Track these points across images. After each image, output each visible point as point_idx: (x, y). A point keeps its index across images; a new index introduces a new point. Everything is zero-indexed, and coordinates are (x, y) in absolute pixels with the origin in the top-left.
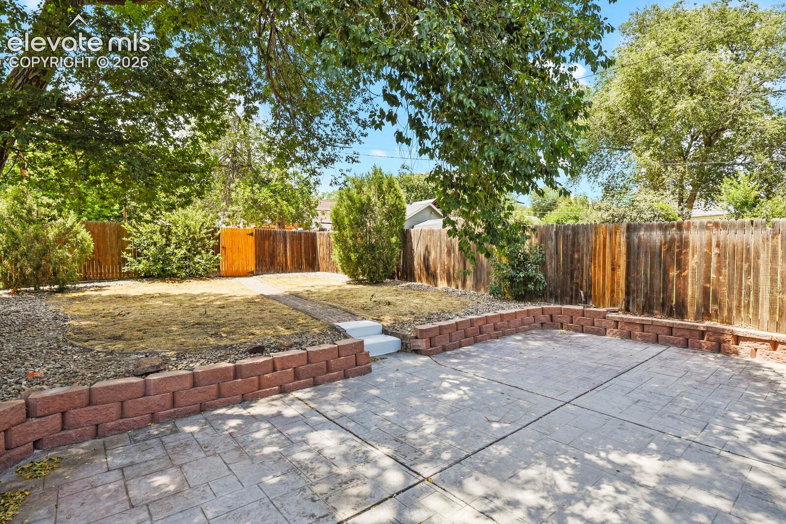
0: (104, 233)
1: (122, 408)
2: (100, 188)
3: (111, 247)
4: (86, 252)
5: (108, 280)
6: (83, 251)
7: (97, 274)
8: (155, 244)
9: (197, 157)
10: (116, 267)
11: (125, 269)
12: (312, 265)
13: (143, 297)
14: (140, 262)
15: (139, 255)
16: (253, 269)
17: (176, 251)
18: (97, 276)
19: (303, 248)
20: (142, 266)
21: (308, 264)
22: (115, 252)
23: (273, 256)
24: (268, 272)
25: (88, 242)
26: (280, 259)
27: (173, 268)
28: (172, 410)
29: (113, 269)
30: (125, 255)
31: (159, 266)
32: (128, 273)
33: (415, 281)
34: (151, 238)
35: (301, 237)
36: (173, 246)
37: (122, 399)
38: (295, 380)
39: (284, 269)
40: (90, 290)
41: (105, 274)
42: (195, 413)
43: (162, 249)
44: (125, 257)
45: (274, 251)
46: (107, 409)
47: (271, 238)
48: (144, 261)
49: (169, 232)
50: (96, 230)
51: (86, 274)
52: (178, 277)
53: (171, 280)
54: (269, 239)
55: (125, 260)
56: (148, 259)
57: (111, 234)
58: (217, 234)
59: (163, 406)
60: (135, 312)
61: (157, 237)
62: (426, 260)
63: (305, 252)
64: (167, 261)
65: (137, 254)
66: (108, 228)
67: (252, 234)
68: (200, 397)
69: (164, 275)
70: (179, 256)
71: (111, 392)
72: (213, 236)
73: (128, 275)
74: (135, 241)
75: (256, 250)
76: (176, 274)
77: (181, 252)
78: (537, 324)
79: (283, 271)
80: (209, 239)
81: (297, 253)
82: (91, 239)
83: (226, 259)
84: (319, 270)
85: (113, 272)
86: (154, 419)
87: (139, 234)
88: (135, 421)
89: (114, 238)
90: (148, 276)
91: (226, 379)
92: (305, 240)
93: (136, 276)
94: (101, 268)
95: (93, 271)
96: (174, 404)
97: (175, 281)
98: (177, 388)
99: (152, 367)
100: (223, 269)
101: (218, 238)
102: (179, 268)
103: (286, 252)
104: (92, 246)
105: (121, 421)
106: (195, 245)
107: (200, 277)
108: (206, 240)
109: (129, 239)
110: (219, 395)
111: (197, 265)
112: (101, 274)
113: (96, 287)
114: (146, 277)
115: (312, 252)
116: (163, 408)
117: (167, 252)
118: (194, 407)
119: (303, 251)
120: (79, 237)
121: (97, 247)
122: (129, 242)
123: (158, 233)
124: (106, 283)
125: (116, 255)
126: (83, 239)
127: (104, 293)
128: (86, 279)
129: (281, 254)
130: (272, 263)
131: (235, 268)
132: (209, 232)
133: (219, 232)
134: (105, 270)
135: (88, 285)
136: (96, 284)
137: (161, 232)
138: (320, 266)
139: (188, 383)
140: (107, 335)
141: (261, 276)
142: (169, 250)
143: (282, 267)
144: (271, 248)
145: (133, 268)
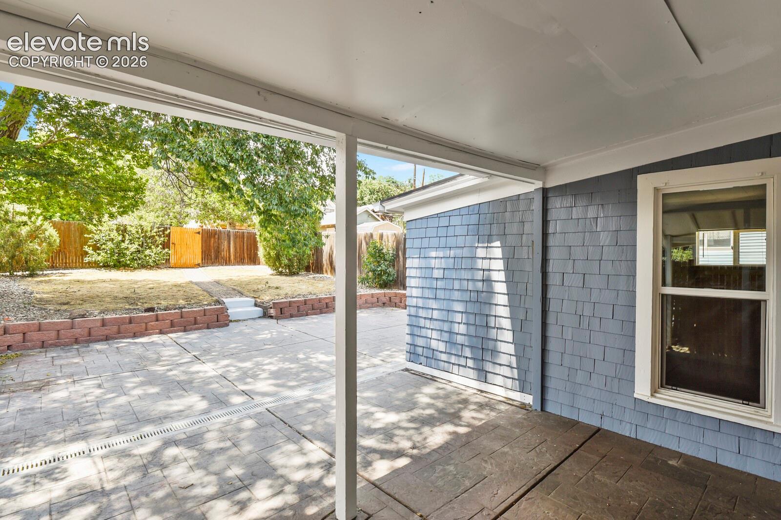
0: (69, 230)
1: (58, 334)
2: (60, 202)
3: (75, 242)
4: (53, 246)
5: (72, 268)
6: (50, 244)
7: (63, 264)
8: (112, 240)
9: (132, 180)
10: (79, 259)
11: (86, 260)
12: (253, 260)
13: (96, 281)
14: (99, 254)
15: (99, 249)
16: (200, 261)
17: (130, 246)
18: (63, 265)
19: (245, 244)
20: (100, 258)
21: (250, 258)
22: (78, 245)
23: (218, 251)
24: (213, 264)
25: (55, 238)
26: (224, 254)
27: (127, 260)
28: (88, 338)
29: (76, 260)
30: (86, 248)
31: (115, 258)
32: (89, 263)
33: (323, 274)
34: (109, 234)
35: (244, 236)
36: (127, 242)
37: (59, 329)
38: (171, 328)
39: (227, 262)
40: (56, 276)
41: (69, 264)
42: (102, 340)
43: (118, 245)
44: (87, 250)
45: (218, 247)
46: (49, 334)
47: (217, 236)
48: (102, 254)
49: (125, 230)
50: (62, 228)
51: (54, 263)
52: (131, 267)
53: (124, 269)
54: (214, 237)
55: (87, 253)
56: (106, 253)
57: (75, 231)
58: (167, 232)
59: (83, 335)
60: (84, 290)
61: (114, 234)
62: (331, 257)
63: (247, 249)
64: (121, 254)
65: (96, 248)
66: (72, 226)
67: (199, 233)
68: (106, 332)
69: (119, 265)
70: (133, 250)
71: (52, 325)
72: (164, 234)
73: (89, 264)
74: (95, 237)
75: (202, 246)
76: (129, 265)
77: (134, 247)
78: (380, 304)
79: (226, 264)
80: (160, 236)
81: (240, 248)
82: (58, 235)
83: (175, 252)
84: (259, 264)
85: (76, 262)
86: (77, 341)
87: (98, 232)
88: (65, 341)
89: (77, 234)
90: (106, 266)
91: (124, 323)
92: (247, 238)
93: (95, 265)
94: (66, 258)
95: (59, 260)
96: (90, 334)
97: (128, 270)
98: (92, 326)
99: (79, 315)
100: (172, 261)
101: (169, 236)
102: (133, 260)
103: (230, 248)
104: (58, 241)
105: (57, 341)
106: (147, 241)
107: (150, 267)
108: (157, 237)
109: (90, 236)
110: (119, 332)
111: (148, 258)
112: (66, 263)
113: (61, 273)
114: (104, 266)
115: (254, 248)
116: (83, 336)
117: (122, 247)
118: (102, 337)
119: (245, 248)
120: (47, 233)
121: (63, 242)
122: (90, 238)
123: (115, 231)
124: (70, 271)
125: (79, 248)
126: (50, 235)
127: (66, 278)
128: (53, 267)
129: (225, 250)
130: (217, 257)
131: (183, 261)
132: (161, 231)
133: (169, 231)
134: (69, 260)
135: (55, 272)
136: (61, 271)
137: (118, 230)
138: (260, 260)
139: (99, 324)
140: (59, 302)
141: (206, 268)
142: (123, 245)
143: (226, 260)
144: (216, 245)
145: (94, 259)
